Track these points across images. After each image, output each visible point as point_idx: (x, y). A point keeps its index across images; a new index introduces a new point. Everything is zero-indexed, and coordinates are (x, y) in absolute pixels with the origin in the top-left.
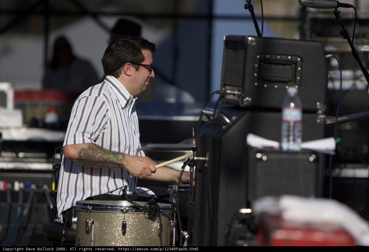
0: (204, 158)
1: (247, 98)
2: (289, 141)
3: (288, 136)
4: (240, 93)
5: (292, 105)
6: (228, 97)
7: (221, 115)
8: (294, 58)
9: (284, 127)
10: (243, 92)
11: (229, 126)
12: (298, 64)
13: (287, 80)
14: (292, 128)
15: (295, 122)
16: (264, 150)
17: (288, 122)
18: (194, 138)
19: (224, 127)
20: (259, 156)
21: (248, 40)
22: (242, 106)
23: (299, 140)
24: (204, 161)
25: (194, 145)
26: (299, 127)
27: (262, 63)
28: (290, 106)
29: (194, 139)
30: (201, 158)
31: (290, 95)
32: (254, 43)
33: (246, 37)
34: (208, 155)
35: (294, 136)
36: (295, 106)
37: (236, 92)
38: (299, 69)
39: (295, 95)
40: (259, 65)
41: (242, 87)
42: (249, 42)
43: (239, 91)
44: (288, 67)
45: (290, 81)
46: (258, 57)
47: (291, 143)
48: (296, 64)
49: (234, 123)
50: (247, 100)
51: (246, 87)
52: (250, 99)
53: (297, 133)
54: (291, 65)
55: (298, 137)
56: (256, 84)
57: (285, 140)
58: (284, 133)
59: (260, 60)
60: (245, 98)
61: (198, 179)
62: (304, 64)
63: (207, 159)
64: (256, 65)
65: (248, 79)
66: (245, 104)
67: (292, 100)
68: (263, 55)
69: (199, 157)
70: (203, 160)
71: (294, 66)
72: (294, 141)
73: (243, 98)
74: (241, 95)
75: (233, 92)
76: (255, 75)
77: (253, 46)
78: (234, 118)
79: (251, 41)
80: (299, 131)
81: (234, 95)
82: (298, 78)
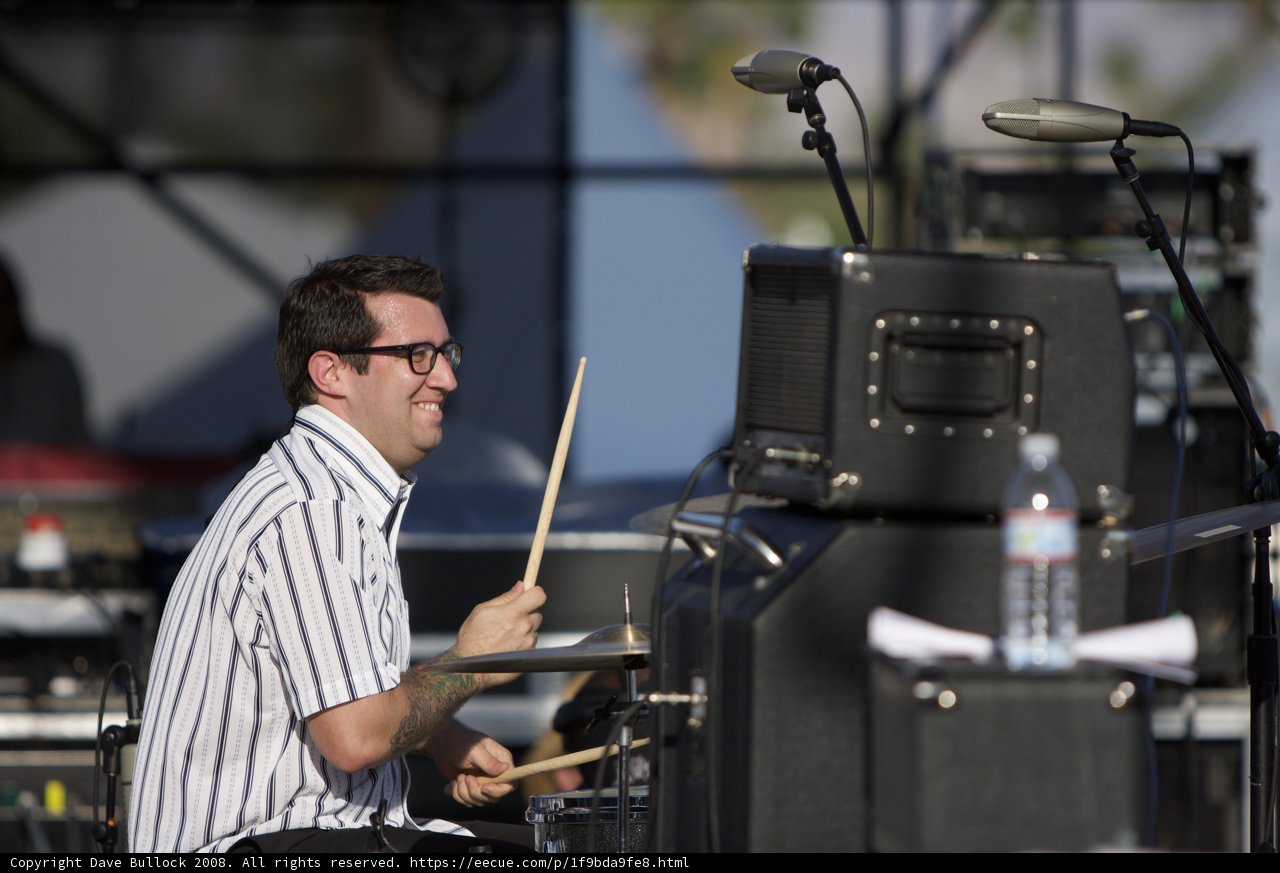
0: (685, 698)
1: (843, 477)
2: (1031, 633)
3: (1031, 614)
4: (816, 457)
5: (1040, 501)
6: (767, 471)
7: (750, 538)
8: (1012, 325)
9: (1015, 583)
10: (828, 451)
11: (782, 580)
12: (1027, 349)
13: (989, 405)
14: (1041, 587)
15: (1053, 566)
16: (945, 670)
17: (1029, 564)
18: (631, 623)
19: (761, 583)
20: (925, 689)
21: (841, 263)
22: (823, 503)
23: (1069, 629)
24: (685, 709)
25: (629, 646)
26: (1067, 580)
27: (896, 348)
28: (1031, 506)
29: (629, 626)
30: (675, 698)
31: (1029, 465)
32: (866, 276)
33: (836, 253)
34: (700, 685)
35: (1050, 613)
36: (1050, 506)
37: (802, 456)
38: (1032, 364)
39: (1050, 465)
40: (886, 354)
41: (824, 436)
42: (847, 271)
43: (812, 450)
44: (990, 359)
45: (1000, 410)
46: (881, 323)
47: (1041, 639)
48: (1018, 346)
49: (795, 569)
50: (845, 484)
51: (841, 437)
52: (854, 479)
53: (1065, 606)
54: (1000, 350)
55: (1068, 616)
56: (875, 423)
57: (1017, 629)
58: (1017, 603)
59: (889, 337)
60: (837, 476)
61: (662, 772)
62: (1048, 346)
63: (696, 699)
64: (875, 356)
65: (844, 407)
66: (836, 496)
67: (1040, 481)
68: (900, 318)
69: (667, 692)
70: (681, 705)
71: (1011, 353)
72: (1051, 631)
73: (830, 474)
74: (820, 464)
75: (789, 454)
76: (873, 389)
77: (863, 286)
78: (796, 549)
79: (856, 268)
80: (1068, 597)
81: (791, 464)
82: (1029, 398)
